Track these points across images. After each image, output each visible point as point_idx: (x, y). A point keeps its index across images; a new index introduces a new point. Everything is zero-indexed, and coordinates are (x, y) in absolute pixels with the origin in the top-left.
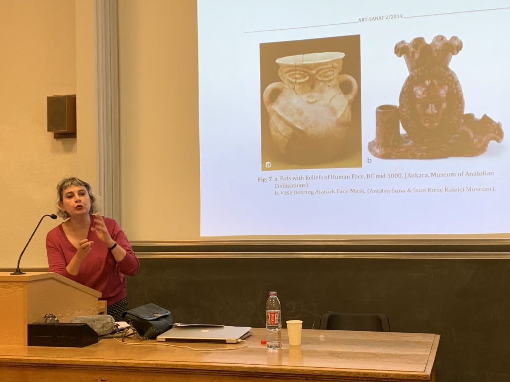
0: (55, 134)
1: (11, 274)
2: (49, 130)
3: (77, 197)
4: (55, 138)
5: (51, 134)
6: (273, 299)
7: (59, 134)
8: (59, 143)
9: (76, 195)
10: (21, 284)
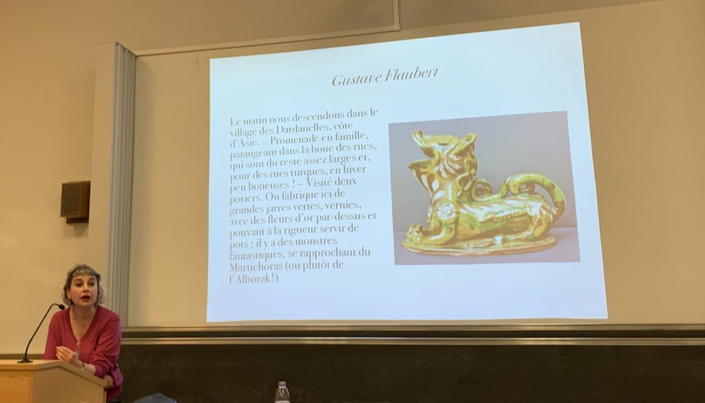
0: (68, 219)
1: (18, 362)
2: (62, 215)
3: (86, 287)
4: (67, 222)
5: (64, 219)
6: (281, 389)
7: (70, 219)
8: (71, 228)
9: (86, 284)
10: (28, 373)
